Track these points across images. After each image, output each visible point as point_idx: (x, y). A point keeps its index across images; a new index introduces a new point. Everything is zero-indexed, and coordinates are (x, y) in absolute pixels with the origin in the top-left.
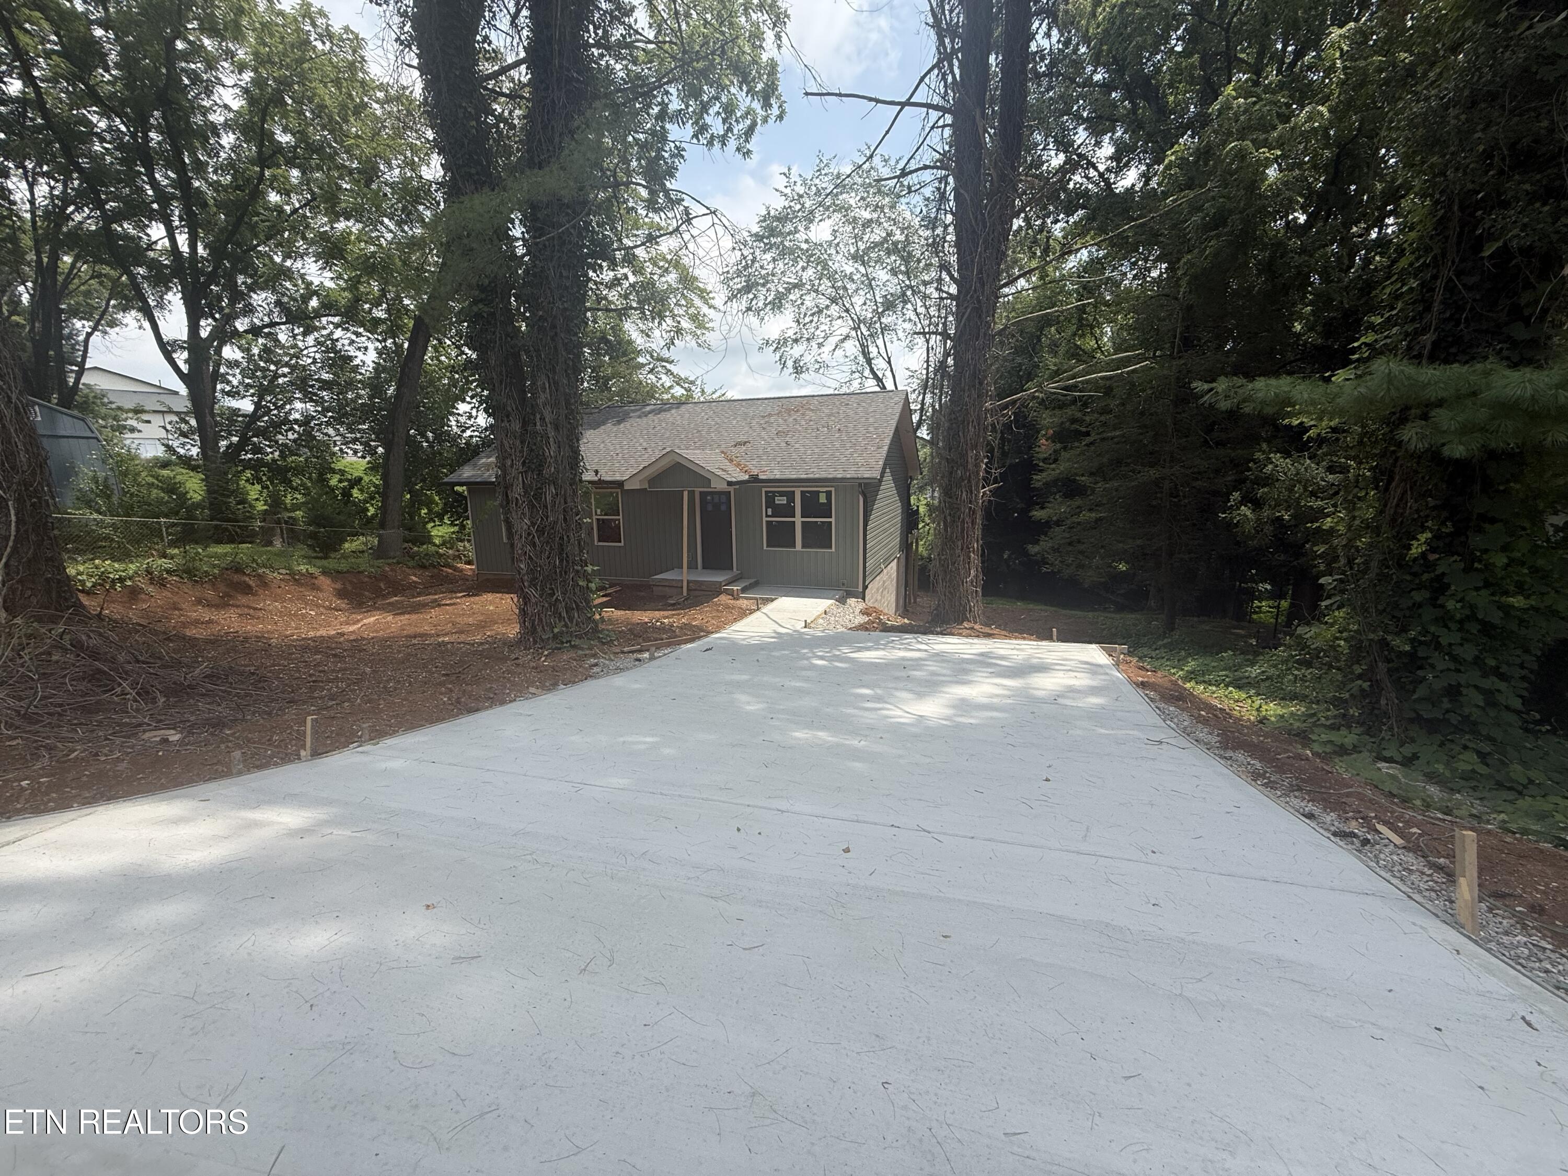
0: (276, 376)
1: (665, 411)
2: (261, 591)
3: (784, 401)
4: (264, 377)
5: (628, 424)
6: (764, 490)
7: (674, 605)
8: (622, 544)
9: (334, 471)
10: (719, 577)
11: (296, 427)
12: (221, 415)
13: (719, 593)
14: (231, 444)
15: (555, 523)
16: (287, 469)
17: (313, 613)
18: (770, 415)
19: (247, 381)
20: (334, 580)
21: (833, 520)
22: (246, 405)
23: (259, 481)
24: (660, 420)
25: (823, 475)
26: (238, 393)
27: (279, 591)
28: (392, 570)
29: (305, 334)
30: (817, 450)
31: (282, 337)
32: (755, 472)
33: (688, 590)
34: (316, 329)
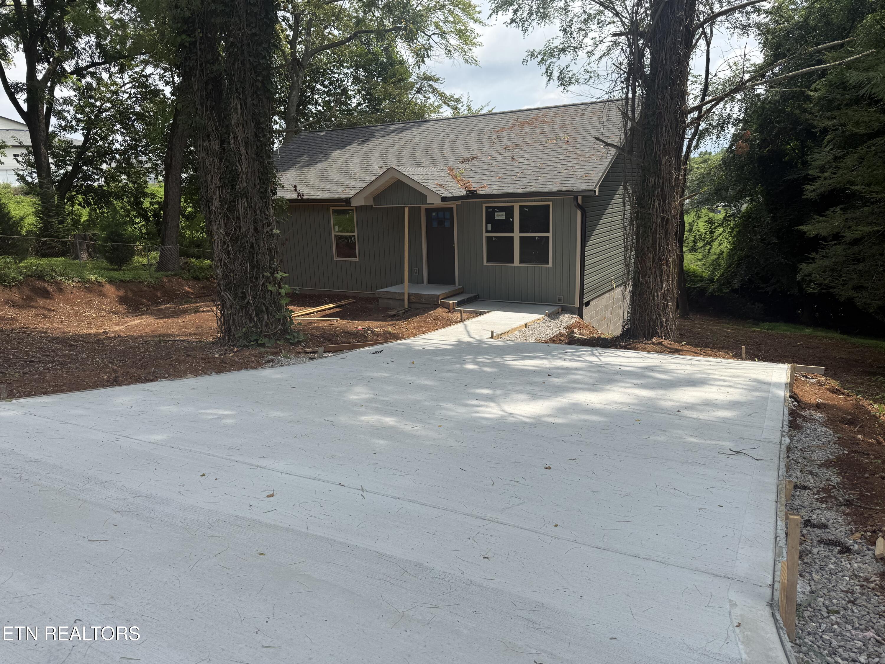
0: (101, 111)
1: (407, 129)
2: (56, 296)
3: (520, 114)
4: (92, 112)
5: (370, 144)
6: (484, 205)
7: (394, 315)
8: (357, 259)
9: (146, 195)
10: (437, 291)
11: (117, 156)
12: (59, 147)
13: (435, 306)
14: (67, 172)
15: (247, 233)
16: (110, 194)
17: (94, 315)
18: (504, 129)
19: (79, 116)
20: (118, 288)
21: (550, 235)
22: (78, 138)
23: (88, 204)
24: (400, 139)
25: (541, 188)
26: (71, 127)
27: (71, 296)
28: (169, 281)
29: (121, 71)
30: (539, 164)
31: (105, 76)
32: (474, 186)
33: (409, 302)
34: (129, 67)
